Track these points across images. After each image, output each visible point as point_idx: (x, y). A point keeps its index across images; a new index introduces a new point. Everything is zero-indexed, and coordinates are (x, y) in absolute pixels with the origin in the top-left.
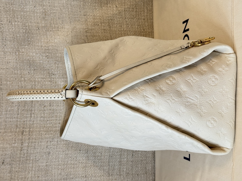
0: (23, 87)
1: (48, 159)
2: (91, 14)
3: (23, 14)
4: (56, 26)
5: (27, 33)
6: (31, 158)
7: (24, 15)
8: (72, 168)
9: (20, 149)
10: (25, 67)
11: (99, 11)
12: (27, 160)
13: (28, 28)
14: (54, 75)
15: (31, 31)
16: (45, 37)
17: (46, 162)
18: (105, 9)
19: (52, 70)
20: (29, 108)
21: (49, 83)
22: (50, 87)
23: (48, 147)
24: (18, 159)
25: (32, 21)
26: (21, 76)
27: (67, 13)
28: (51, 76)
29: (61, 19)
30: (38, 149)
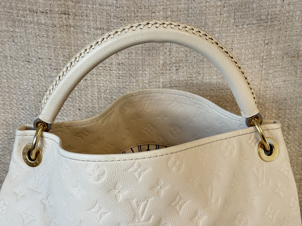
0: (152, 14)
1: (18, 59)
2: (291, 137)
3: (297, 14)
4: (271, 76)
5: (260, 23)
6: (18, 28)
7: (294, 16)
8: (3, 101)
9: (34, 8)
10: (193, 18)
11: (296, 151)
12: (14, 21)
13: (269, 24)
14: (177, 70)
15: (263, 29)
16: (250, 56)
17: (12, 55)
18: (299, 161)
19: (185, 68)
20: (113, 25)
21: (161, 62)
22: (153, 64)
23: (41, 60)
24: (14, 4)
25: (281, 32)
26: (175, 10)
27: (295, 96)
28: (174, 65)
29: (284, 84)
30: (35, 41)
